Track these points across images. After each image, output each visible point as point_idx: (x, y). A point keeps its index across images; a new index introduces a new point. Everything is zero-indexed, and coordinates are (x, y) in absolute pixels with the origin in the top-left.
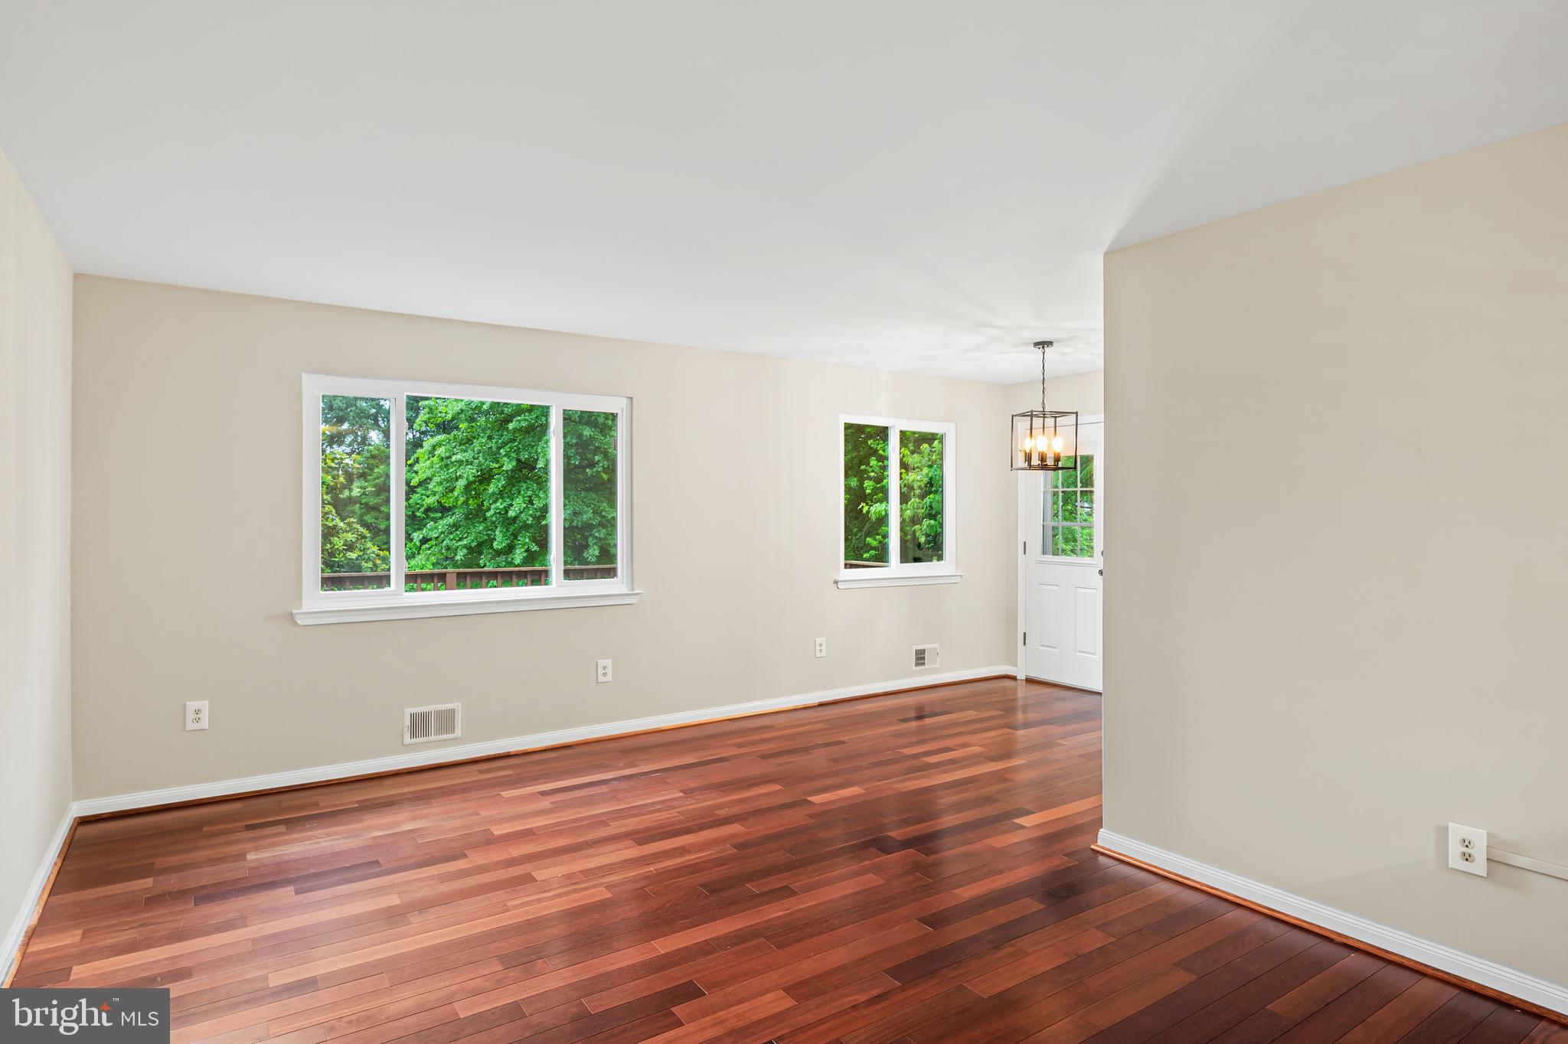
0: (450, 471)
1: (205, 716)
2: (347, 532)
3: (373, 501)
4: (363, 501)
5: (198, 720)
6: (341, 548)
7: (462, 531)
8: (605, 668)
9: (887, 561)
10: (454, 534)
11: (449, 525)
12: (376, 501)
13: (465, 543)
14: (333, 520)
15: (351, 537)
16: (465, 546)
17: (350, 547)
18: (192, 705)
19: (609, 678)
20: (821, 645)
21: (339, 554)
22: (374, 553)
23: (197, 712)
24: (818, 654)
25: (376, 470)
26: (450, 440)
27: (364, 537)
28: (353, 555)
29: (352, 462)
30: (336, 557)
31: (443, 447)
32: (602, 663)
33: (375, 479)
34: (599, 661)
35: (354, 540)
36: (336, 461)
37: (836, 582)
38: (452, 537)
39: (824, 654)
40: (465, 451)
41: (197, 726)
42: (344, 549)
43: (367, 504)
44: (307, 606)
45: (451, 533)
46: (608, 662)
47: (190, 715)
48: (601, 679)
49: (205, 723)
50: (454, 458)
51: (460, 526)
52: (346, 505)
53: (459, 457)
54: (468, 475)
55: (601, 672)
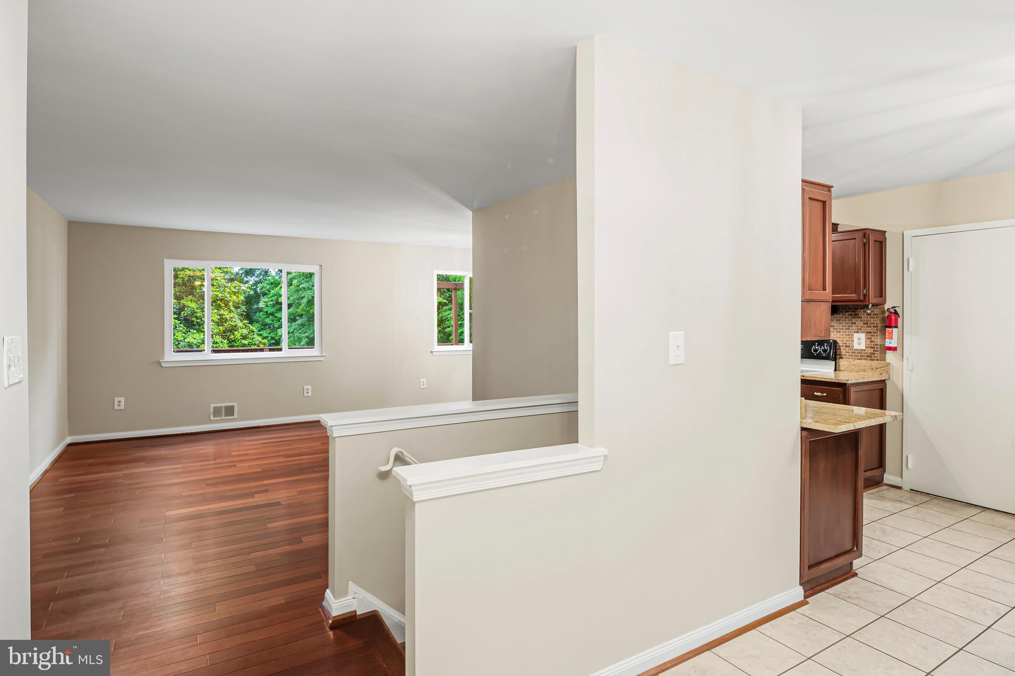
0: (300, 293)
1: (123, 404)
2: (244, 328)
3: (270, 310)
4: (265, 310)
5: (119, 405)
6: (239, 338)
7: (306, 328)
8: (307, 390)
9: (464, 343)
10: (302, 330)
11: (299, 325)
12: (272, 310)
13: (307, 335)
14: (235, 322)
15: (245, 331)
16: (307, 337)
17: (244, 337)
18: (117, 399)
19: (310, 394)
20: (423, 382)
21: (238, 341)
22: (258, 340)
23: (119, 402)
24: (422, 387)
25: (272, 291)
26: (300, 276)
27: (253, 332)
28: (245, 342)
29: (246, 288)
30: (236, 343)
31: (297, 280)
32: (306, 387)
33: (271, 297)
34: (305, 387)
35: (247, 333)
36: (237, 288)
37: (432, 352)
38: (300, 331)
39: (425, 386)
40: (308, 282)
41: (119, 408)
42: (241, 338)
43: (267, 312)
44: (167, 358)
45: (300, 329)
46: (310, 387)
47: (116, 404)
48: (306, 395)
49: (122, 407)
50: (300, 286)
51: (305, 325)
52: (256, 312)
53: (303, 285)
54: (308, 297)
55: (305, 391)
